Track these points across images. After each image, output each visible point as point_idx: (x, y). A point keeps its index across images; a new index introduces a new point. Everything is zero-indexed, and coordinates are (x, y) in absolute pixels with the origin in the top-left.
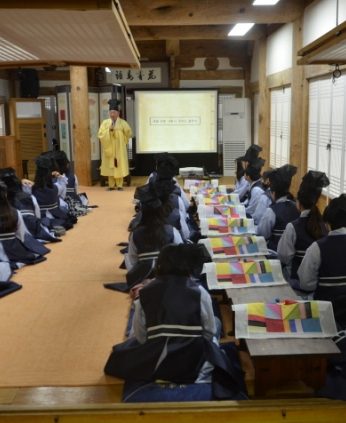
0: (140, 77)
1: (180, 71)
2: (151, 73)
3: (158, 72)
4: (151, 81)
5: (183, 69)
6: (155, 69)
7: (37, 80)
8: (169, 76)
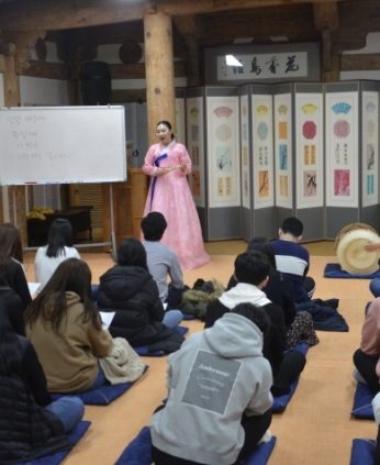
0: (273, 69)
1: (340, 56)
2: (291, 61)
3: (301, 59)
4: (291, 74)
5: (346, 52)
6: (297, 54)
7: (108, 79)
8: (322, 65)
